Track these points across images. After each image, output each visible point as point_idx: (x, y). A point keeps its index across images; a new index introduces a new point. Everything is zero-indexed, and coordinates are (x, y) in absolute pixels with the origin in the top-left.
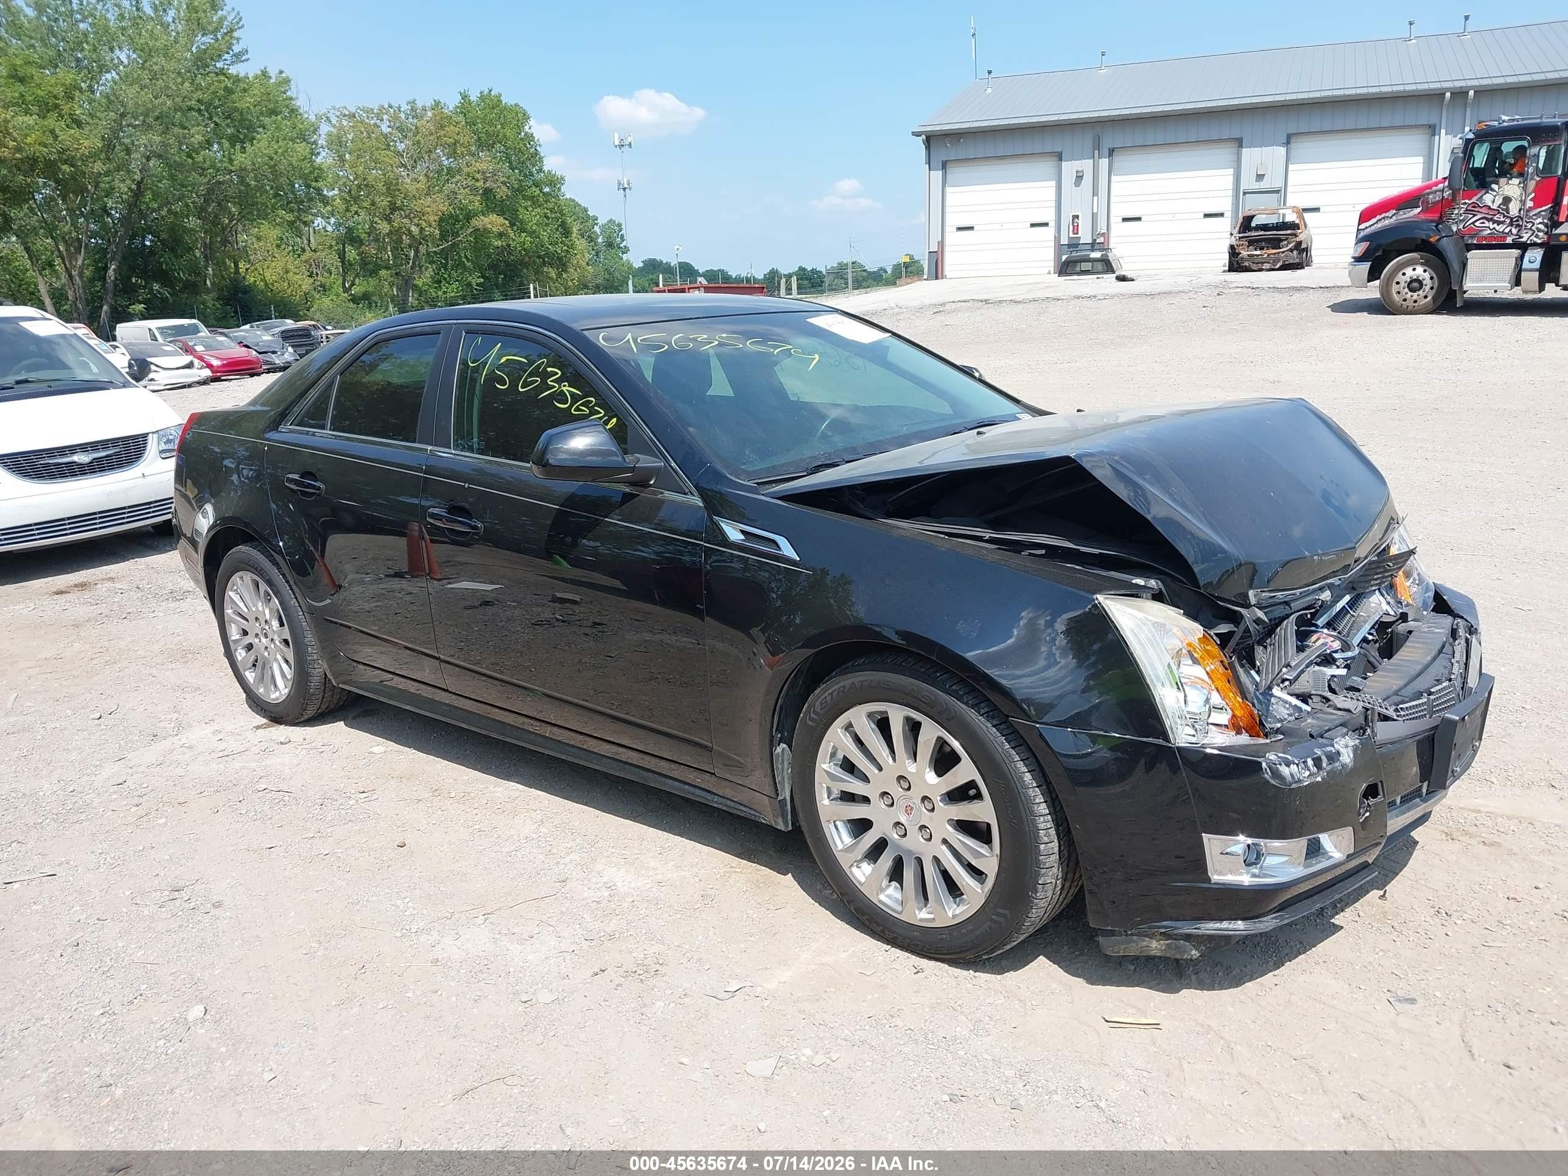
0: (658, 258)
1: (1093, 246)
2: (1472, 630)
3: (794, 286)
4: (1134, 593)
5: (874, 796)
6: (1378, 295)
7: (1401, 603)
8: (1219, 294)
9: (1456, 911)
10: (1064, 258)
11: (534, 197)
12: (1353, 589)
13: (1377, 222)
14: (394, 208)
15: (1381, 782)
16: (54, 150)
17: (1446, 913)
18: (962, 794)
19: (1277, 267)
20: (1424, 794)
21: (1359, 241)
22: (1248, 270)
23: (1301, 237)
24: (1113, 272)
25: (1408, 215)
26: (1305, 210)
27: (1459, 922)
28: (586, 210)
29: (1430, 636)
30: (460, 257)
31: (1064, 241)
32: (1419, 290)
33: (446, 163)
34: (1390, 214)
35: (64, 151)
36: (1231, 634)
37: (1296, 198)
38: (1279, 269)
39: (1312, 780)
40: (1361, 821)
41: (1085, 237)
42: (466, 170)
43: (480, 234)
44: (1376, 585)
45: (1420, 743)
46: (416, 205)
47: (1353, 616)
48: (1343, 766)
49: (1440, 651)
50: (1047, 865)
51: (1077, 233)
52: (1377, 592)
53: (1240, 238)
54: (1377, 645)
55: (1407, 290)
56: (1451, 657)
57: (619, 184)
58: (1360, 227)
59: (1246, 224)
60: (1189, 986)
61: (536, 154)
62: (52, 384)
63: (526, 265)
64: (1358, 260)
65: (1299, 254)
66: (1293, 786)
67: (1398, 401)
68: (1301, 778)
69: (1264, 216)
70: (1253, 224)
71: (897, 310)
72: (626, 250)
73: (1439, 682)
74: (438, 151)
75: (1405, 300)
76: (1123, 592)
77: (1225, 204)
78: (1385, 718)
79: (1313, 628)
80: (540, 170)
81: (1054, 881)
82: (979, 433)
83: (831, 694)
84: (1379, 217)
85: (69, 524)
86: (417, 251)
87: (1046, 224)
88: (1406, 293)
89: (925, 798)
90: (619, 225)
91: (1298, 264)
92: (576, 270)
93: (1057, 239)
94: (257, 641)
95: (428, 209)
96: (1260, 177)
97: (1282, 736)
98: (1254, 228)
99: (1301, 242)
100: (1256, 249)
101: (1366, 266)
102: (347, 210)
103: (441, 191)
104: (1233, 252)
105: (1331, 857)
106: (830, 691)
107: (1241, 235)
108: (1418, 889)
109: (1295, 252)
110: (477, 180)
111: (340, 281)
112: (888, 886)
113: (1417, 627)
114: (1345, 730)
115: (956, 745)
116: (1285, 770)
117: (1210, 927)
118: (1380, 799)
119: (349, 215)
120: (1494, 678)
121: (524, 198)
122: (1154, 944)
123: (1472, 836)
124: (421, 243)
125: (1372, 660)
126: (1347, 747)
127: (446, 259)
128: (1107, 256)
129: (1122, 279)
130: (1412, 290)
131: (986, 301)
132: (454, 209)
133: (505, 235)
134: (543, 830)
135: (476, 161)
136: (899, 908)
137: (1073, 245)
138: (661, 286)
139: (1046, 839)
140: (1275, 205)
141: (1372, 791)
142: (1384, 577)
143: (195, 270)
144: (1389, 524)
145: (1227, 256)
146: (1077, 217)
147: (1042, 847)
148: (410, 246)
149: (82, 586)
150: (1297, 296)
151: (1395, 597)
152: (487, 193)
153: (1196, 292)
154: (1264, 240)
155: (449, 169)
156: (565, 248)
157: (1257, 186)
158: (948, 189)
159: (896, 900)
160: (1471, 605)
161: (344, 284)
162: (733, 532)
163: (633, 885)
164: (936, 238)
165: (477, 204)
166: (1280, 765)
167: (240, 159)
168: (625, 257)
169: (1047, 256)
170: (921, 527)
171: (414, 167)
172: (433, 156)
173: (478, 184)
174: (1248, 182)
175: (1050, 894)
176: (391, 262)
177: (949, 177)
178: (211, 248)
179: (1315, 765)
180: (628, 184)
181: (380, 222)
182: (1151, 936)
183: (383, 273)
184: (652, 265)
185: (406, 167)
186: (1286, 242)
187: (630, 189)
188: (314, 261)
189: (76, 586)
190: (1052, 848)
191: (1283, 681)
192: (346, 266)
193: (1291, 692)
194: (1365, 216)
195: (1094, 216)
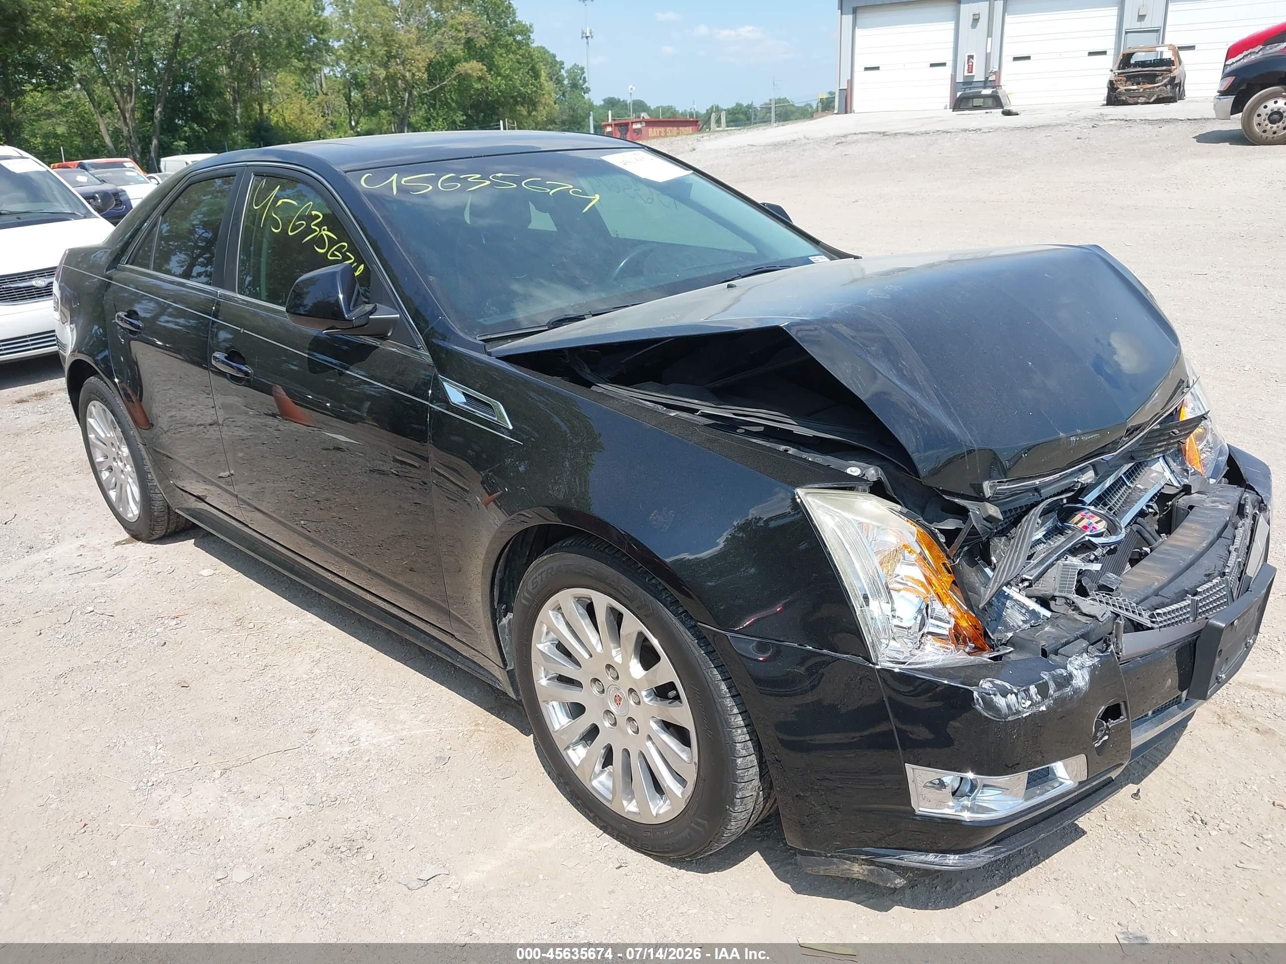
0: (616, 97)
1: (986, 83)
2: (1262, 506)
3: (723, 120)
4: (848, 484)
5: (585, 681)
6: (1240, 127)
7: (1187, 471)
8: (1093, 127)
9: (1214, 818)
10: (959, 94)
11: (507, 46)
12: (1132, 458)
13: (1243, 58)
14: (390, 56)
15: (1125, 702)
16: (102, 9)
17: (1202, 821)
18: (663, 692)
19: (1152, 100)
20: (1184, 700)
21: (1225, 76)
22: (1125, 103)
23: (1175, 73)
24: (1002, 107)
25: (1274, 50)
26: (1181, 48)
27: (1214, 833)
28: (554, 56)
29: (1213, 514)
30: (446, 98)
31: (960, 79)
32: (1279, 122)
33: (434, 16)
34: (1256, 49)
35: (111, 10)
36: (957, 531)
37: (1173, 37)
38: (1154, 102)
39: (1035, 710)
40: (1096, 745)
41: (979, 75)
42: (450, 22)
43: (463, 78)
44: (1160, 452)
45: (1180, 652)
46: (408, 53)
47: (1129, 487)
48: (1076, 691)
49: (1219, 535)
50: (746, 779)
51: (972, 72)
52: (1161, 460)
53: (1119, 74)
54: (1158, 517)
55: (1267, 122)
56: (1229, 542)
57: (583, 33)
58: (1227, 63)
59: (1126, 60)
60: (901, 903)
61: (510, 7)
62: (21, 216)
63: (503, 105)
64: (1223, 93)
65: (1173, 88)
66: (1010, 718)
67: (1246, 228)
68: (1021, 709)
69: (1144, 54)
70: (1132, 61)
71: (804, 141)
72: (587, 91)
73: (1209, 577)
74: (427, 6)
75: (1265, 131)
76: (830, 485)
77: (1108, 43)
78: (1138, 627)
79: (1079, 505)
80: (513, 22)
81: (755, 794)
82: (729, 286)
83: (541, 574)
84: (1245, 53)
85: (31, 340)
86: (410, 94)
87: (944, 64)
88: (1267, 125)
89: (631, 691)
90: (582, 69)
91: (1172, 98)
92: (544, 108)
93: (954, 77)
94: (115, 464)
95: (419, 57)
96: (1141, 17)
97: (1012, 649)
98: (1133, 64)
99: (1174, 78)
100: (1133, 85)
101: (1230, 99)
102: (352, 59)
103: (429, 41)
104: (1112, 87)
105: (1061, 784)
106: (540, 571)
107: (1120, 71)
108: (1176, 786)
109: (1169, 87)
110: (460, 31)
111: (348, 121)
112: (602, 772)
113: (1199, 502)
114: (1085, 644)
115: (655, 642)
116: (1000, 701)
117: (914, 859)
118: (1122, 719)
119: (353, 62)
120: (1275, 570)
121: (500, 46)
122: (856, 868)
123: (1246, 719)
124: (413, 87)
125: (1147, 535)
126: (1082, 667)
127: (435, 100)
128: (997, 92)
129: (1008, 113)
130: (1273, 122)
131: (884, 134)
132: (440, 56)
133: (483, 79)
134: (317, 671)
135: (459, 14)
136: (610, 797)
137: (968, 82)
138: (610, 121)
139: (744, 753)
140: (1154, 43)
141: (1113, 712)
142: (1169, 445)
143: (224, 110)
144: (1178, 387)
145: (1106, 91)
146: (971, 57)
147: (739, 761)
148: (405, 90)
149: (40, 396)
150: (1166, 128)
151: (1183, 463)
152: (469, 43)
153: (1073, 125)
154: (1141, 76)
155: (437, 22)
156: (535, 89)
157: (1137, 25)
158: (858, 31)
159: (608, 789)
160: (1266, 473)
161: (350, 123)
162: (456, 395)
163: (375, 741)
164: (846, 76)
165: (460, 52)
166: (995, 695)
167: (256, 15)
168: (586, 96)
169: (944, 95)
170: (640, 396)
171: (407, 20)
172: (423, 10)
173: (460, 35)
174: (1130, 22)
175: (750, 806)
176: (390, 103)
177: (858, 21)
178: (238, 93)
179: (1039, 693)
180: (590, 33)
181: (378, 68)
182: (854, 860)
183: (383, 112)
184: (611, 103)
185: (400, 21)
186: (1160, 78)
187: (592, 37)
188: (326, 102)
189: (36, 395)
190: (751, 761)
191: (1023, 581)
192: (351, 106)
193: (1030, 593)
194: (1233, 52)
195: (988, 57)
